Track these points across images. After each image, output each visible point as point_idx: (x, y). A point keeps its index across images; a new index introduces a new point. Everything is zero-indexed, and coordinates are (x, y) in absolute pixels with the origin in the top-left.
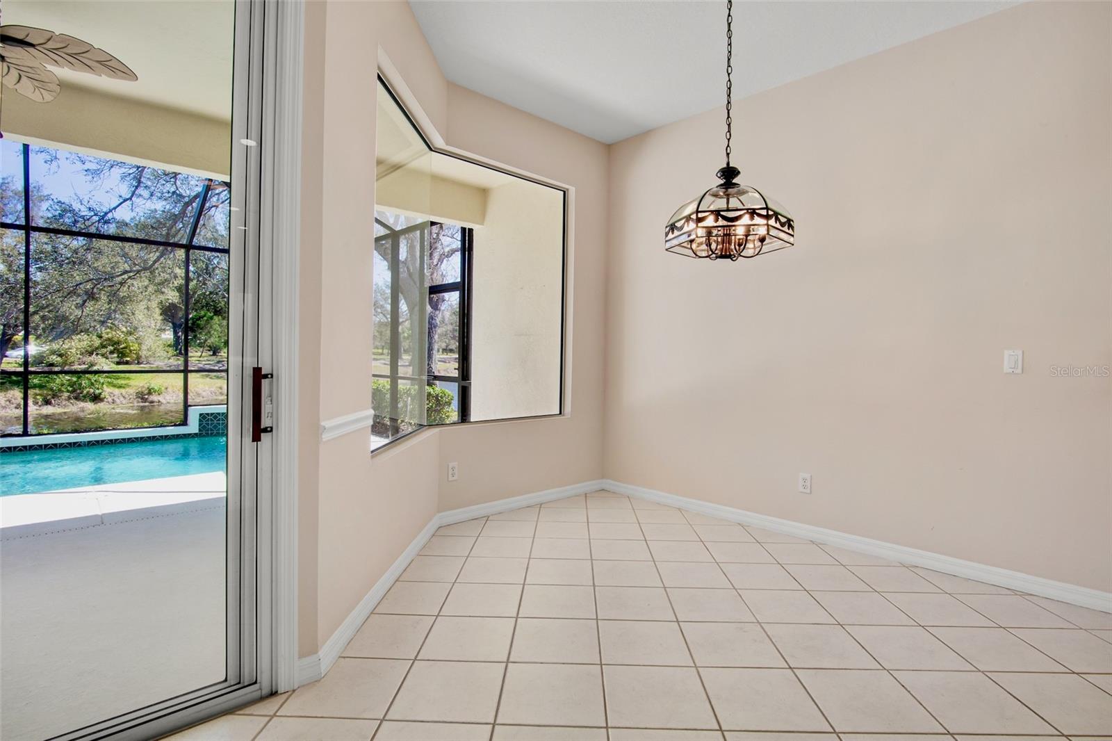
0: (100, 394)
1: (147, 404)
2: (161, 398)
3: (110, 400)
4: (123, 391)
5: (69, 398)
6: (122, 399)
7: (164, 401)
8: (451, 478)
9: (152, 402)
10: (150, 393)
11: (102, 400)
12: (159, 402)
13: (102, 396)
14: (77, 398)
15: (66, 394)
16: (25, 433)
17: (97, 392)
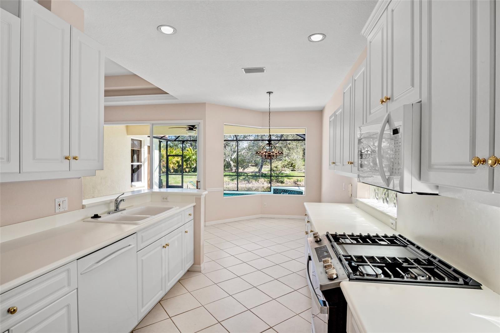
0: (283, 181)
1: (296, 185)
2: (300, 183)
3: (286, 183)
4: (290, 180)
5: (275, 182)
6: (289, 183)
7: (301, 184)
8: (264, 207)
9: (298, 184)
10: (298, 181)
11: (284, 183)
12: (300, 184)
13: (284, 182)
14: (277, 182)
15: (275, 181)
16: (237, 190)
17: (283, 180)
